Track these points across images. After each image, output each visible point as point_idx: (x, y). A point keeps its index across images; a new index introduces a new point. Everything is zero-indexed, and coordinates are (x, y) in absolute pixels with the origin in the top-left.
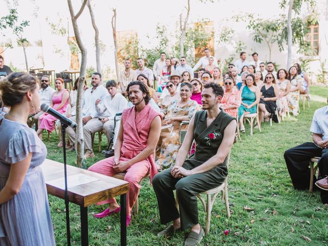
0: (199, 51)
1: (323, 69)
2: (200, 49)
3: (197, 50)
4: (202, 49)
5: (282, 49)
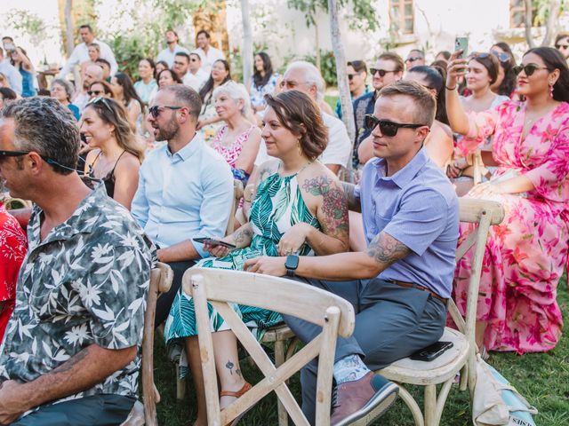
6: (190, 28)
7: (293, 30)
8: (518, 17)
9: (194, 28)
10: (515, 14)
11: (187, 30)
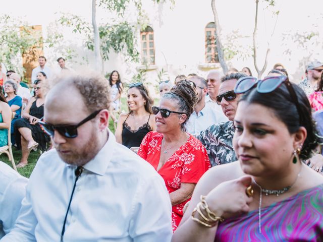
0: (27, 61)
1: (160, 79)
2: (28, 58)
3: (25, 58)
4: (30, 58)
5: (106, 57)
6: (19, 58)
7: (87, 61)
8: (209, 58)
9: (22, 58)
10: (208, 57)
11: (18, 59)
